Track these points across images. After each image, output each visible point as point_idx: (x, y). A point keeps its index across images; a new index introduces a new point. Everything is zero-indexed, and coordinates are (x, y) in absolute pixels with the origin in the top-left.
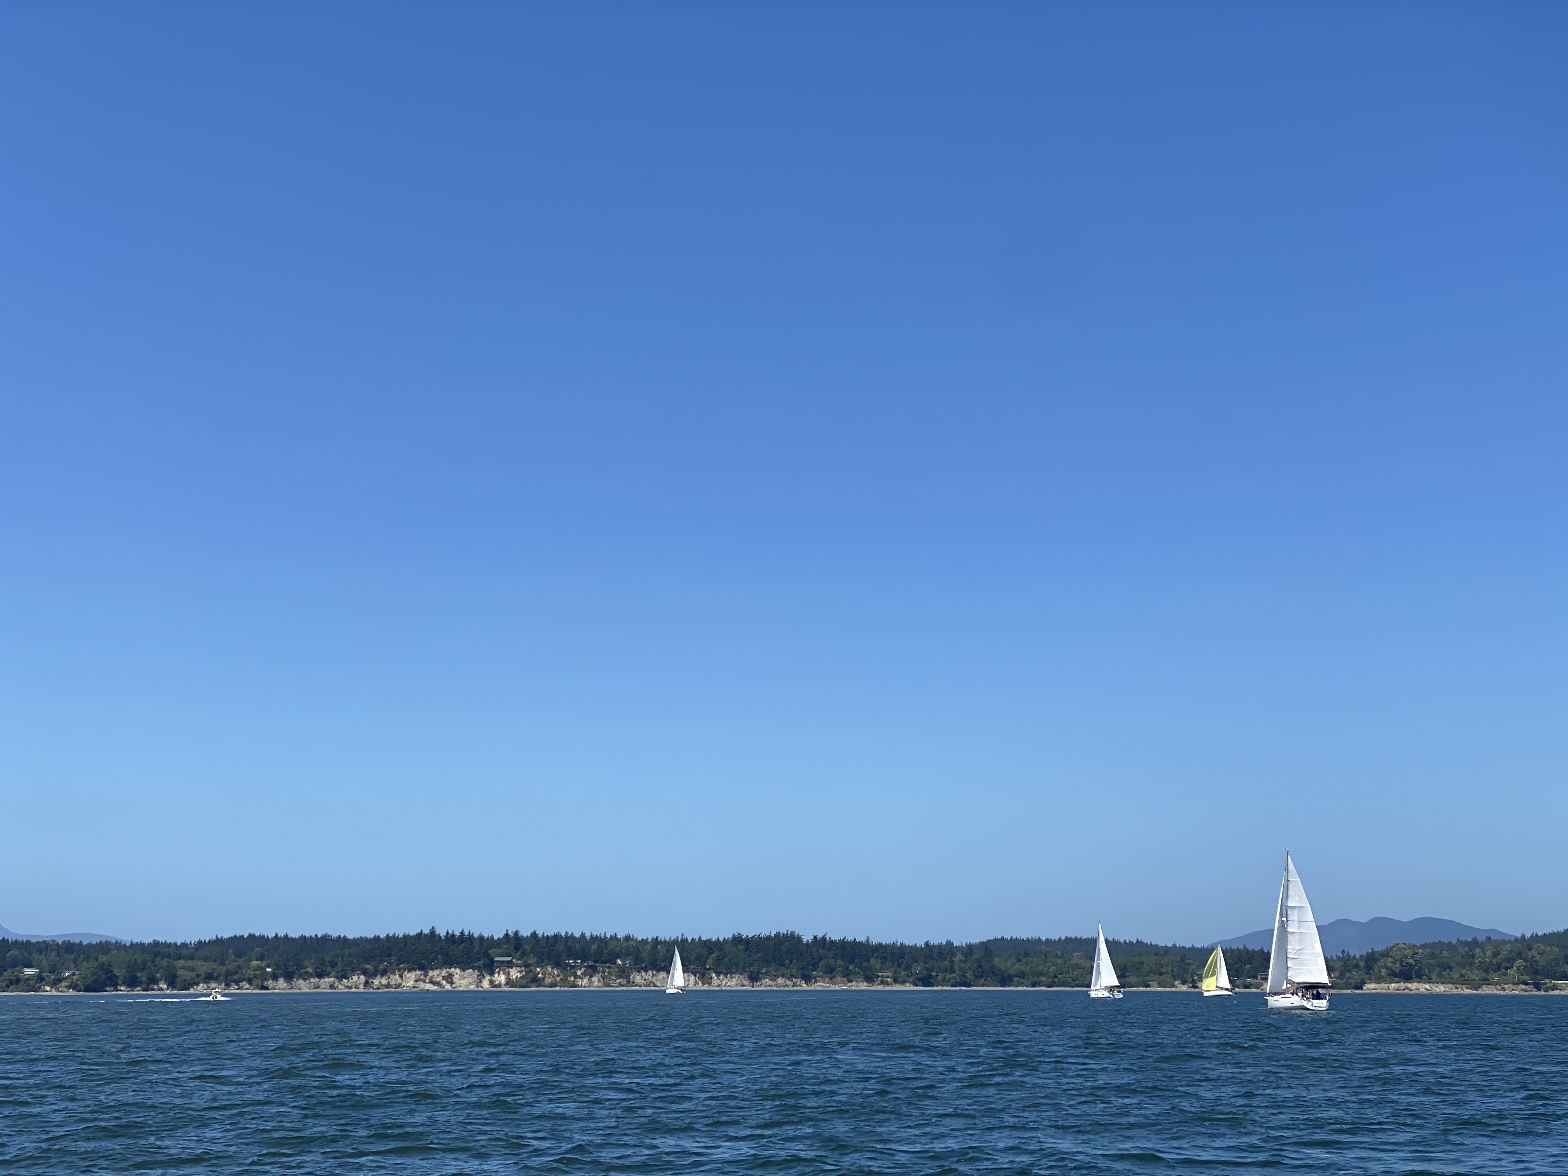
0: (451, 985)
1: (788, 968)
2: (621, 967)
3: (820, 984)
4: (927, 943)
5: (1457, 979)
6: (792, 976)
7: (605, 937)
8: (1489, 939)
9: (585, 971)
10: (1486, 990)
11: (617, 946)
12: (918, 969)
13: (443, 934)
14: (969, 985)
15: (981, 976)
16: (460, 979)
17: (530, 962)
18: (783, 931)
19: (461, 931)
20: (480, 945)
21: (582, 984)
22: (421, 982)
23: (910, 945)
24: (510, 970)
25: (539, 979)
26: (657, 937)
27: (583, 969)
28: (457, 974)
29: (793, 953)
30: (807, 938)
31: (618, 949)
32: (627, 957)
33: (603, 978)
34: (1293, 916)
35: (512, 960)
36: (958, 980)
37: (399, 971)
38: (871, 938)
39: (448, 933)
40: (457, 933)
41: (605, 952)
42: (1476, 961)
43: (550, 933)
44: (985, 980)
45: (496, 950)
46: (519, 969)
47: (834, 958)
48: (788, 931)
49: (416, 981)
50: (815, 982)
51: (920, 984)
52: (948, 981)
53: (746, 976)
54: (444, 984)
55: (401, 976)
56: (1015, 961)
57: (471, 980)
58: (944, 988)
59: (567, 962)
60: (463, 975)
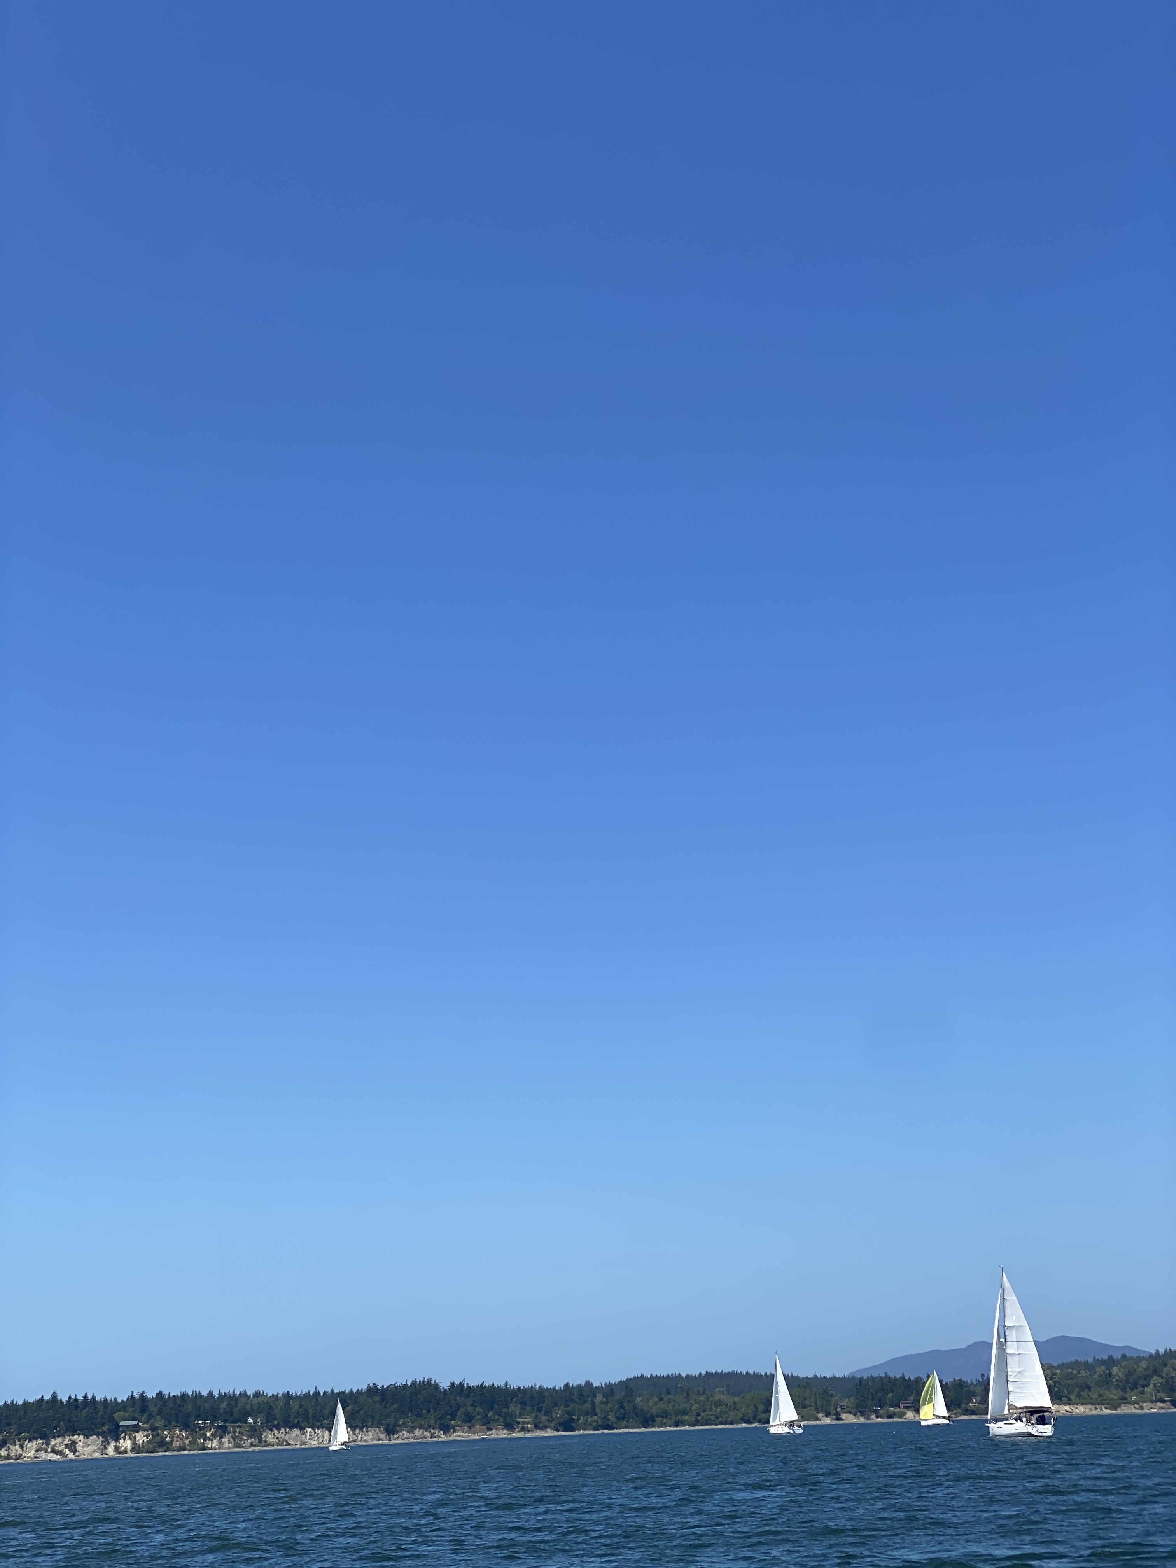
0: (74, 1454)
1: (426, 1418)
2: (252, 1426)
3: (459, 1434)
4: (566, 1385)
5: (1097, 1400)
6: (430, 1426)
7: (234, 1394)
8: (1124, 1356)
9: (215, 1432)
10: (1125, 1410)
11: (247, 1404)
12: (559, 1413)
13: (65, 1399)
14: (612, 1428)
15: (623, 1418)
16: (83, 1447)
17: (157, 1425)
18: (419, 1379)
19: (84, 1395)
20: (104, 1408)
21: (211, 1446)
22: (43, 1452)
23: (549, 1387)
24: (137, 1434)
25: (167, 1443)
26: (288, 1392)
27: (212, 1430)
28: (80, 1441)
29: (430, 1402)
30: (445, 1385)
31: (248, 1407)
32: (259, 1415)
33: (234, 1439)
34: (1012, 1336)
35: (138, 1423)
36: (600, 1423)
37: (19, 1441)
38: (509, 1383)
39: (70, 1397)
40: (80, 1398)
41: (236, 1410)
42: (1114, 1380)
43: (176, 1392)
44: (627, 1422)
45: (121, 1414)
46: (146, 1433)
47: (472, 1405)
48: (424, 1378)
49: (37, 1451)
50: (454, 1432)
51: (561, 1429)
52: (590, 1424)
53: (382, 1429)
54: (67, 1453)
55: (22, 1446)
56: (657, 1399)
57: (95, 1447)
58: (586, 1432)
59: (196, 1423)
60: (86, 1442)
